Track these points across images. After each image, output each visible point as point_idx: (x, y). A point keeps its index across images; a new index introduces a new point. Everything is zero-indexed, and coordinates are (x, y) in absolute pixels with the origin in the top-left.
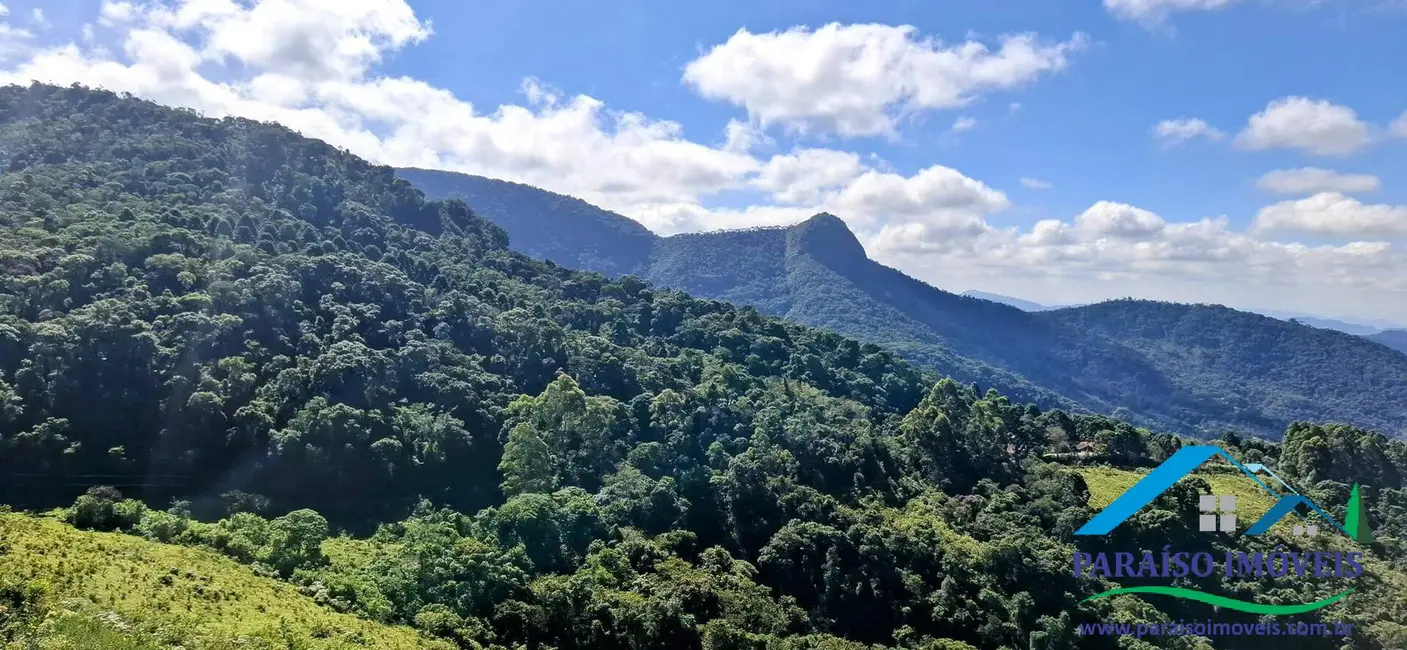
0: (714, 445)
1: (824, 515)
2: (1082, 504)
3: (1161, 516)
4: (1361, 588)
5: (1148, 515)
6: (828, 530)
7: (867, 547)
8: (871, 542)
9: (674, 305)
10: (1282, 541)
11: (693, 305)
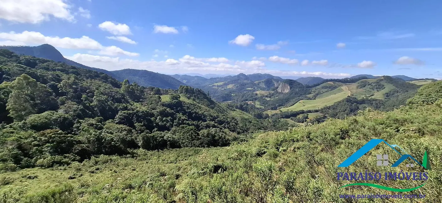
0: (84, 96)
1: (126, 108)
2: (161, 101)
3: (176, 101)
4: (200, 108)
5: (173, 101)
6: (131, 112)
7: (141, 114)
8: (141, 112)
9: (31, 59)
10: (189, 103)
11: (39, 59)
